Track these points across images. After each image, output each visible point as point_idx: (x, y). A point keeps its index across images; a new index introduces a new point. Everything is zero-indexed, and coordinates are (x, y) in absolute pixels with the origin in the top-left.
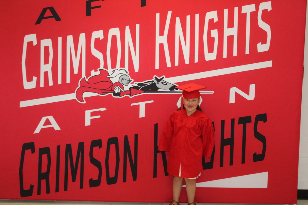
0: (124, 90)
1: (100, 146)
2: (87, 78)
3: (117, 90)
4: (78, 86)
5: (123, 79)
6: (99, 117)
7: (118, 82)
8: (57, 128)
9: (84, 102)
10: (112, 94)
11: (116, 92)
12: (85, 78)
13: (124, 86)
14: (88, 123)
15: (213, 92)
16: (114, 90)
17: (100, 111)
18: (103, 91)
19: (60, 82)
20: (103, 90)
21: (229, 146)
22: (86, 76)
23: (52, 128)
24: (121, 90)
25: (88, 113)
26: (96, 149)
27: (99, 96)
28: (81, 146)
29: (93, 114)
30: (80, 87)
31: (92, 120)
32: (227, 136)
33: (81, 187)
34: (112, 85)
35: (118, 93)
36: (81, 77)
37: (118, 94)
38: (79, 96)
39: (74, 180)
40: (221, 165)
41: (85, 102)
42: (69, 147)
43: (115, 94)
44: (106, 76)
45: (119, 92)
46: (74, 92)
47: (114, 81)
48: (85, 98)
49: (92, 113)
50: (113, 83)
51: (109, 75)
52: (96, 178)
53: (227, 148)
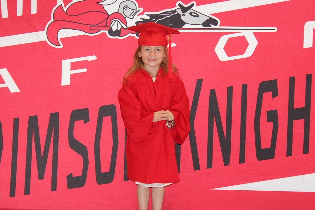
0: (127, 26)
1: (86, 120)
2: (65, 7)
3: (116, 26)
4: (51, 19)
5: (126, 8)
6: (85, 70)
7: (118, 12)
8: (14, 88)
9: (60, 46)
10: (107, 32)
11: (114, 29)
12: (61, 5)
13: (126, 18)
14: (66, 81)
15: (276, 30)
16: (111, 26)
17: (87, 60)
18: (92, 28)
19: (20, 12)
20: (91, 26)
21: (303, 121)
22: (63, 2)
23: (7, 88)
24: (122, 26)
25: (66, 64)
26: (79, 124)
27: (84, 35)
28: (54, 119)
29: (74, 66)
30: (54, 21)
31: (72, 76)
32: (300, 103)
33: (54, 188)
34: (108, 18)
35: (117, 30)
36: (56, 4)
37: (117, 33)
38: (52, 35)
39: (41, 177)
40: (289, 153)
41: (62, 46)
42: (33, 122)
43: (112, 33)
44: (97, 3)
45: (119, 29)
46: (44, 30)
47: (110, 10)
48: (61, 39)
49: (72, 64)
50: (108, 14)
51: (102, 1)
52: (78, 173)
53: (299, 125)
